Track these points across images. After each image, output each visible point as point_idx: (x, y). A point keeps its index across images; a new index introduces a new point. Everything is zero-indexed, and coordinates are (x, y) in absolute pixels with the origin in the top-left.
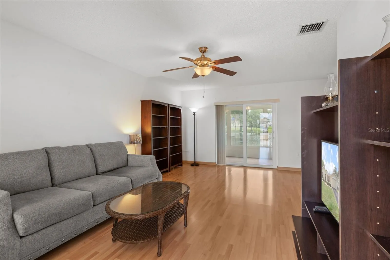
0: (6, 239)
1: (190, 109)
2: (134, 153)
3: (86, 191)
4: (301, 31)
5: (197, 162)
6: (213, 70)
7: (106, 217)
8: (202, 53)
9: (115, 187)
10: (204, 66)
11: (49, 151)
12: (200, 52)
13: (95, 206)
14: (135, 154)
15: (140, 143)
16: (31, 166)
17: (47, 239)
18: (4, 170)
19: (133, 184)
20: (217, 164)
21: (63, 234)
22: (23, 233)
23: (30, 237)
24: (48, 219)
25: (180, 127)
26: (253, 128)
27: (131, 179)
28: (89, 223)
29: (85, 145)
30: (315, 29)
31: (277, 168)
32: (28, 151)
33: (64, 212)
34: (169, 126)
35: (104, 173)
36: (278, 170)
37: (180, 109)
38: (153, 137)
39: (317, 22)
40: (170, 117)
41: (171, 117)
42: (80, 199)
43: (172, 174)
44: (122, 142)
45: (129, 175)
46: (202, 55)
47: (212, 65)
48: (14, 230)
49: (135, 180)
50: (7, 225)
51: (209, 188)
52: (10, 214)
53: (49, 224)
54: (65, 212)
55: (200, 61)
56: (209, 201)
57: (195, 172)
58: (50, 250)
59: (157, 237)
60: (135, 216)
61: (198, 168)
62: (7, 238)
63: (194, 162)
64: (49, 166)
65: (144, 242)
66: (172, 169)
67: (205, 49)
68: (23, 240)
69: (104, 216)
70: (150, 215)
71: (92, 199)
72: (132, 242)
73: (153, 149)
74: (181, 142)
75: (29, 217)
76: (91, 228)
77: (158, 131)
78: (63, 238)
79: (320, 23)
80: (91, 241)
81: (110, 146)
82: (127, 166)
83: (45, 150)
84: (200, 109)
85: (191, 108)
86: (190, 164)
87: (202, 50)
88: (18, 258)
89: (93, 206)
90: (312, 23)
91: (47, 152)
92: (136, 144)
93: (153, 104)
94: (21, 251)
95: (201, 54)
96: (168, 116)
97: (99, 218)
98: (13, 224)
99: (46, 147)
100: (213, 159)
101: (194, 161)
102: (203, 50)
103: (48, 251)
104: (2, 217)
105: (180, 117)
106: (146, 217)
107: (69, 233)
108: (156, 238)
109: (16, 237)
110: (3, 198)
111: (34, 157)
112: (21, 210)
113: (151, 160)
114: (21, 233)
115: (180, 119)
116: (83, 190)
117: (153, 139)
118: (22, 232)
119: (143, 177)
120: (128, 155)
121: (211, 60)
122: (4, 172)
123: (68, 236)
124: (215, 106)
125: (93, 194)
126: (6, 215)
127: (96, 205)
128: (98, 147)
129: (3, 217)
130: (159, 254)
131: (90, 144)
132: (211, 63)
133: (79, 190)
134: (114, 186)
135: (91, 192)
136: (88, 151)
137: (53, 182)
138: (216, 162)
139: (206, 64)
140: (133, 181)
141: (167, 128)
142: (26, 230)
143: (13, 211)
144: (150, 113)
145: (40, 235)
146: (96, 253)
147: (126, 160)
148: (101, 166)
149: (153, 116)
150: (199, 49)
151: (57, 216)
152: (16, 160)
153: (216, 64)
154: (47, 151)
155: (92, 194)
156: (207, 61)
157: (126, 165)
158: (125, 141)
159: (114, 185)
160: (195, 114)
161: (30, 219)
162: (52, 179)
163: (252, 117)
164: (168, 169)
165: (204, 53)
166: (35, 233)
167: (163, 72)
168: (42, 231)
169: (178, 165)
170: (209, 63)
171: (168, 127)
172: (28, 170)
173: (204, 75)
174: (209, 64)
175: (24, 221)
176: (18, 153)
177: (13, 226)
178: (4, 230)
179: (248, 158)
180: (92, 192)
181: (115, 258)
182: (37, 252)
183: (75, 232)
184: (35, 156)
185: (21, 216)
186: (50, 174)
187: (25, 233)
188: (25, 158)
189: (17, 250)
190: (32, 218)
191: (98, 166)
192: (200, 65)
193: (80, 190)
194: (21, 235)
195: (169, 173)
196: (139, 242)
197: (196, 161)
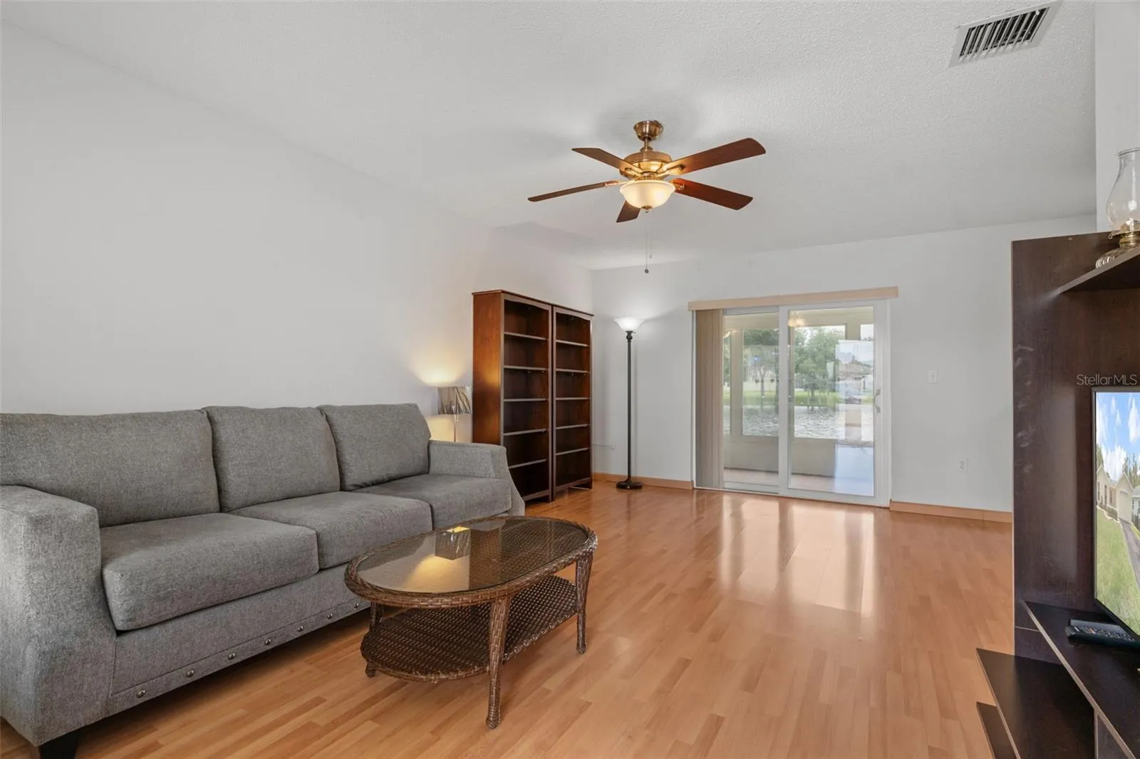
0: (79, 631)
1: (616, 320)
2: (451, 439)
3: (303, 526)
4: (964, 48)
5: (635, 478)
6: (677, 191)
7: (356, 607)
8: (644, 139)
9: (383, 524)
10: (649, 177)
11: (217, 417)
12: (639, 137)
13: (324, 572)
14: (453, 441)
15: (467, 412)
16: (166, 452)
17: (187, 645)
18: (97, 457)
19: (436, 518)
20: (695, 486)
21: (233, 638)
22: (123, 621)
23: (143, 635)
24: (190, 589)
25: (586, 374)
26: (817, 393)
27: (431, 506)
28: (307, 615)
29: (314, 409)
30: (1014, 37)
31: (887, 504)
32: (162, 414)
33: (235, 577)
34: (553, 368)
35: (361, 487)
36: (890, 511)
37: (588, 322)
38: (505, 398)
39: (1019, 10)
40: (557, 343)
41: (559, 341)
42: (281, 546)
43: (559, 506)
44: (416, 406)
45: (426, 493)
46: (643, 146)
47: (676, 173)
48: (101, 611)
49: (444, 508)
50: (84, 596)
51: (664, 552)
52: (95, 566)
53: (194, 603)
54: (238, 577)
55: (637, 164)
56: (661, 586)
57: (629, 504)
58: (196, 678)
59: (488, 668)
60: (421, 599)
61: (638, 496)
62: (83, 630)
63: (627, 478)
64: (214, 456)
65: (447, 679)
66: (561, 493)
67: (653, 128)
68: (125, 639)
69: (349, 602)
70: (464, 599)
71: (316, 550)
72: (413, 675)
73: (504, 432)
74: (588, 419)
75: (140, 578)
76: (312, 632)
77: (519, 380)
78: (233, 649)
79: (1033, 13)
80: (310, 668)
81: (380, 415)
82: (428, 473)
83: (208, 413)
84: (647, 321)
85: (618, 317)
86: (615, 485)
87: (644, 130)
88: (109, 690)
89: (317, 568)
90: (1002, 16)
91: (210, 419)
92: (456, 413)
93: (506, 302)
94: (118, 669)
95: (641, 144)
96: (550, 339)
97: (336, 608)
98: (100, 596)
99: (211, 405)
100: (684, 472)
101: (627, 474)
102: (647, 131)
103: (191, 681)
104: (74, 572)
105: (585, 345)
106: (453, 603)
107: (250, 638)
108: (484, 672)
109: (105, 630)
110: (79, 523)
111: (176, 430)
112: (123, 560)
113: (493, 457)
114: (120, 621)
115: (588, 351)
116: (294, 524)
117: (505, 403)
118: (121, 617)
119: (466, 501)
120: (430, 443)
121: (671, 159)
122: (97, 462)
123: (246, 645)
124: (691, 312)
125: (321, 537)
126: (84, 568)
127: (328, 567)
128: (349, 416)
129: (77, 572)
130: (494, 722)
131: (327, 406)
132: (668, 169)
133: (285, 523)
134: (382, 521)
135: (314, 529)
136: (322, 423)
137: (224, 500)
138: (692, 481)
139: (656, 172)
140: (436, 512)
141: (546, 373)
142: (133, 612)
143: (104, 562)
144: (498, 329)
145: (170, 633)
146: (318, 701)
147: (423, 454)
148: (353, 468)
149: (505, 335)
150: (635, 128)
151: (217, 585)
152: (130, 434)
153: (684, 170)
154: (211, 417)
155: (318, 535)
156: (660, 163)
157: (425, 470)
158: (426, 405)
159: (381, 517)
160: (631, 338)
161: (144, 585)
162: (220, 490)
163: (813, 357)
164: (547, 492)
165: (649, 139)
166: (156, 624)
167: (529, 202)
168: (176, 623)
169: (578, 482)
170: (666, 167)
171: (550, 370)
172: (157, 462)
173: (649, 205)
174: (664, 172)
175: (127, 590)
176: (136, 417)
177: (100, 601)
178: (76, 608)
179: (793, 474)
180: (317, 530)
181: (366, 721)
182: (159, 679)
183: (265, 637)
184: (179, 426)
185: (119, 575)
186: (215, 477)
187: (130, 623)
188: (151, 430)
189: (106, 665)
190: (149, 582)
191: (346, 467)
192: (636, 174)
193: (288, 523)
194: (120, 625)
195: (550, 505)
196: (433, 678)
197: (633, 474)
